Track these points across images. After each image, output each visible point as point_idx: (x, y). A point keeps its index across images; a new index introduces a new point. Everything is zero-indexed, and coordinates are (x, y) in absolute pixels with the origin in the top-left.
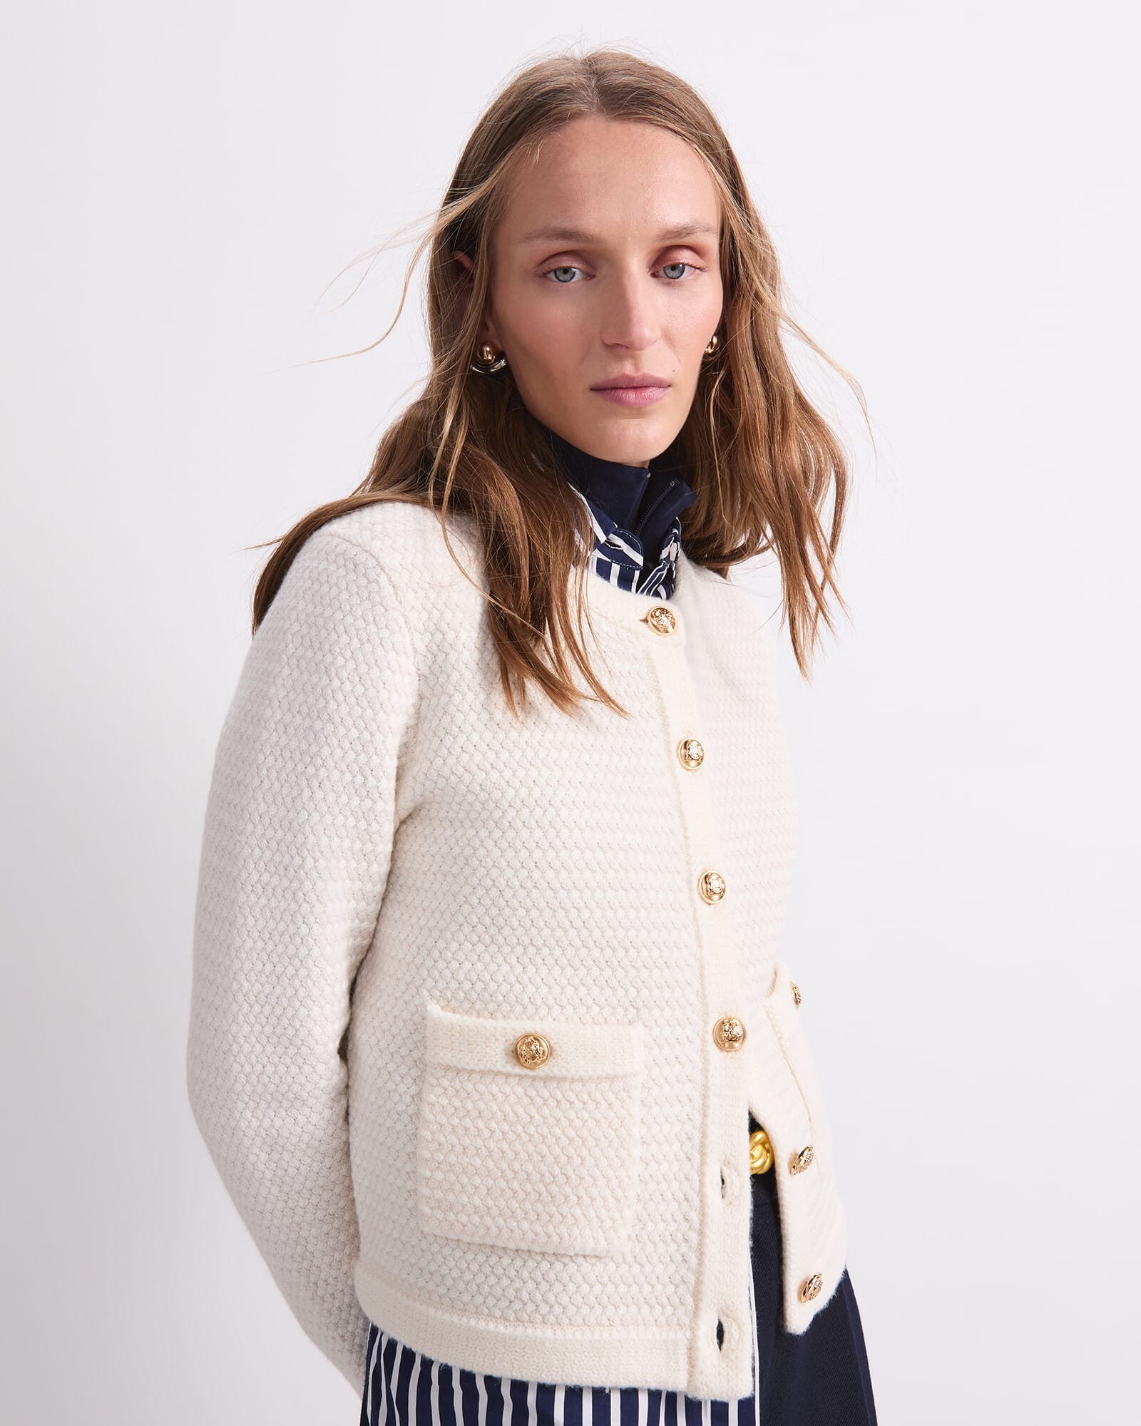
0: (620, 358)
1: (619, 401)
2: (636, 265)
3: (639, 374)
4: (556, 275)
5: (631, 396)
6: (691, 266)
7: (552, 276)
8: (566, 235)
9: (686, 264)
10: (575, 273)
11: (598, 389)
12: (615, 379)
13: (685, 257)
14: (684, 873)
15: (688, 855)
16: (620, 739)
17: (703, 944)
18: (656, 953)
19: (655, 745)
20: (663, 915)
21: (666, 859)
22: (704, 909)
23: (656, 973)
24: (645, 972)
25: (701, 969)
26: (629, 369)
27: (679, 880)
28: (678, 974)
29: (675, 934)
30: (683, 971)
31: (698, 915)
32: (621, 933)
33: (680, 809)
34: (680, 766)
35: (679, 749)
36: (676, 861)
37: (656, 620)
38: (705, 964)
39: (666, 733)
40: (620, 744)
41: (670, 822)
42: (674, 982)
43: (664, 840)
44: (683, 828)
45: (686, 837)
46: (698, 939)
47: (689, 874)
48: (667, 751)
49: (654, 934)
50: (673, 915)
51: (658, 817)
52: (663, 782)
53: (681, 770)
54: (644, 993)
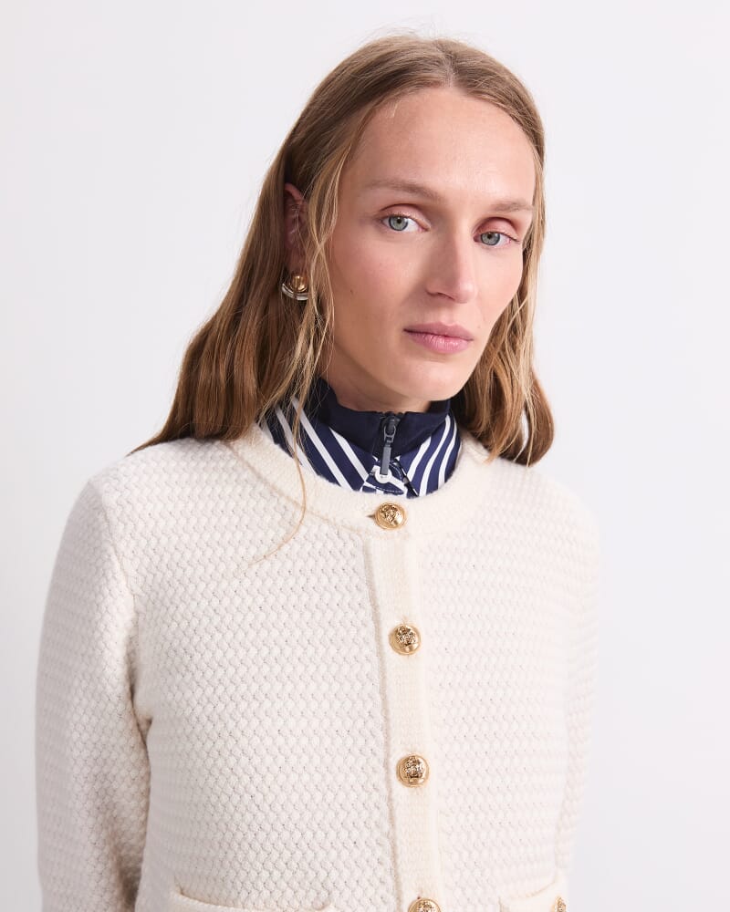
0: (438, 307)
1: (428, 345)
2: (465, 228)
3: (453, 324)
4: (390, 221)
5: (441, 342)
6: (506, 235)
7: (386, 222)
8: (413, 189)
9: (502, 234)
10: (407, 223)
11: (410, 331)
12: (430, 325)
13: (503, 227)
14: (381, 754)
15: (387, 736)
16: (320, 632)
17: (397, 823)
18: (344, 834)
19: (363, 633)
20: (353, 796)
21: (361, 742)
22: (400, 790)
23: (345, 854)
24: (334, 853)
25: (394, 847)
26: (444, 318)
27: (374, 762)
28: (368, 854)
29: (365, 814)
30: (373, 850)
31: (393, 796)
32: (307, 816)
33: (383, 692)
34: (392, 650)
35: (391, 635)
36: (372, 743)
37: (385, 515)
38: (398, 843)
39: (377, 621)
40: (319, 636)
41: (370, 706)
42: (364, 862)
43: (360, 723)
44: (385, 710)
45: (387, 719)
46: (392, 819)
47: (388, 755)
48: (378, 638)
49: (342, 815)
50: (364, 796)
51: (354, 703)
52: (368, 668)
53: (391, 655)
54: (334, 874)
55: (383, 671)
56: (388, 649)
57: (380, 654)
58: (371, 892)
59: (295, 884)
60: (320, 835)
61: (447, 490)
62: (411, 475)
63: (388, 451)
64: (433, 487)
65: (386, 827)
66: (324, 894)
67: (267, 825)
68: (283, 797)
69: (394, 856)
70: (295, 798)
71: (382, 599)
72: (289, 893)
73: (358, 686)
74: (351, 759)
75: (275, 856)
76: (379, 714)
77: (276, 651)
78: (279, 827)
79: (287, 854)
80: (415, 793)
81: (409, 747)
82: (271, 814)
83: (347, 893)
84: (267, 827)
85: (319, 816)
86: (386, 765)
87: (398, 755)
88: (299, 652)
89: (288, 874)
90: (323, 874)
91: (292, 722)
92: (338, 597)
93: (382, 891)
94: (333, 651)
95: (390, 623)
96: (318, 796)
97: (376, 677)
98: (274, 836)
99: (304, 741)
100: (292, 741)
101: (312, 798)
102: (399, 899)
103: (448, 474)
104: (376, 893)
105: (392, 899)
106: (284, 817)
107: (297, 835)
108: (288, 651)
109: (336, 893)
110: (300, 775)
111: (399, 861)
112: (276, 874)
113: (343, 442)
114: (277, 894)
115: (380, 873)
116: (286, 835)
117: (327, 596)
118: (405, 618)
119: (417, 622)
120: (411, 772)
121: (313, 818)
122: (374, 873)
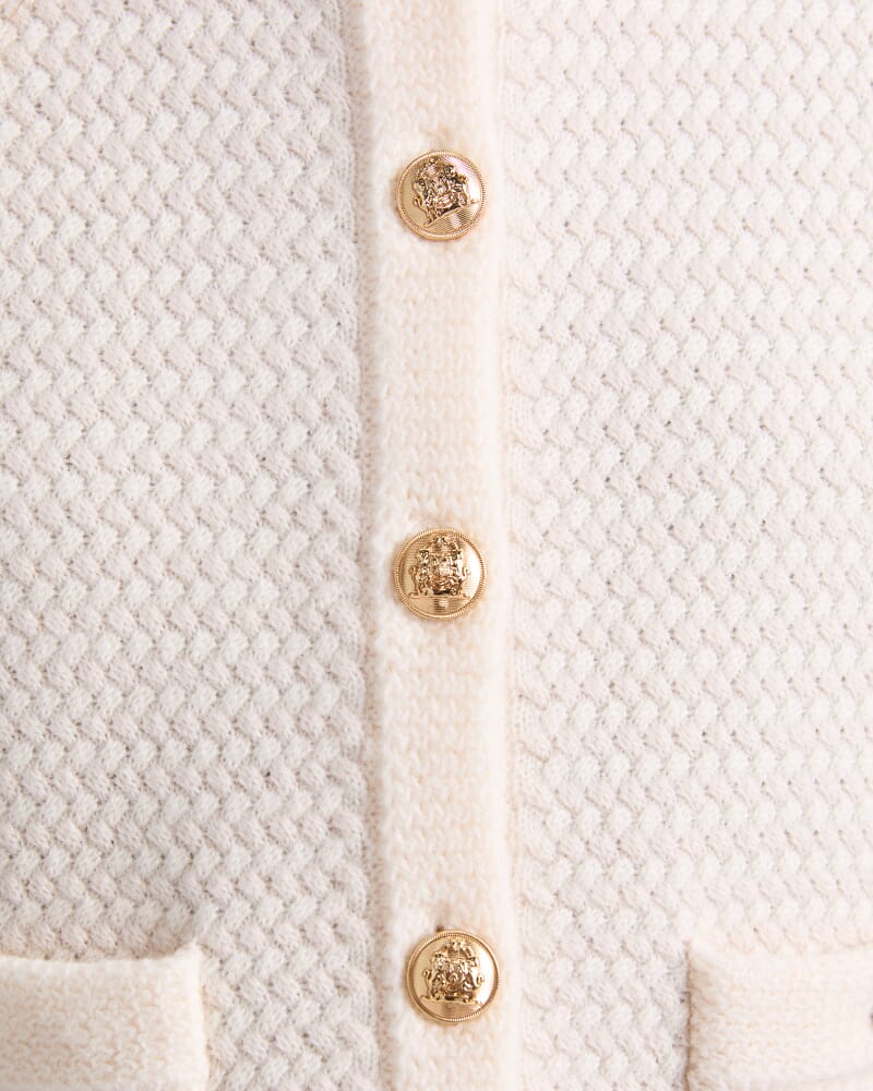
14: (349, 523)
15: (370, 475)
16: (200, 172)
17: (387, 720)
18: (238, 749)
19: (321, 173)
20: (267, 643)
21: (294, 489)
22: (400, 631)
23: (238, 804)
24: (207, 802)
25: (373, 787)
27: (329, 546)
28: (302, 802)
29: (299, 696)
30: (316, 797)
31: (379, 644)
32: (143, 696)
34: (396, 226)
35: (398, 185)
36: (326, 494)
38: (386, 775)
40: (196, 186)
41: (325, 384)
42: (289, 828)
43: (295, 435)
44: (368, 403)
45: (370, 425)
46: (371, 710)
47: (368, 528)
48: (360, 189)
49: (236, 698)
50: (299, 643)
51: (281, 376)
52: (327, 274)
53: (397, 244)
54: (207, 859)
55: (366, 284)
56: (386, 224)
57: (362, 237)
58: (304, 908)
59: (106, 883)
60: (176, 751)
65: (355, 729)
66: (178, 912)
67: (35, 722)
68: (77, 645)
69: (373, 812)
70: (109, 647)
71: (382, 74)
72: (91, 907)
73: (296, 327)
74: (266, 539)
75: (55, 809)
76: (351, 410)
77: (73, 226)
78: (66, 729)
79: (87, 805)
80: (443, 640)
81: (431, 506)
82: (46, 693)
83: (239, 910)
84: (35, 729)
85: (173, 699)
86: (362, 556)
87: (397, 528)
88: (137, 226)
89: (89, 859)
90: (177, 858)
91: (104, 432)
92: (257, 69)
93: (336, 907)
94: (231, 226)
95: (397, 149)
96: (172, 643)
97: (349, 302)
98: (53, 754)
99: (137, 487)
100: (104, 484)
101: (155, 650)
102: (380, 931)
104: (318, 912)
105: (360, 928)
106: (80, 701)
107: (115, 751)
108: (105, 225)
109: (209, 911)
110: (123, 585)
111: (386, 828)
112: (58, 859)
114: (60, 911)
115: (334, 855)
116: (83, 752)
117: (226, 68)
118: (447, 133)
121: (155, 705)
122: (317, 860)
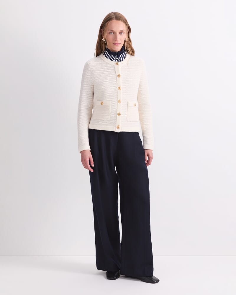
5: (117, 44)
7: (110, 33)
22: (118, 90)
26: (116, 42)
27: (116, 87)
33: (117, 81)
37: (117, 64)
39: (116, 74)
41: (115, 82)
45: (117, 84)
48: (116, 76)
52: (115, 79)
61: (124, 60)
62: (120, 58)
63: (117, 56)
64: (122, 60)
71: (116, 72)
80: (120, 90)
81: (119, 86)
103: (124, 58)
113: (112, 55)
119: (120, 74)
120: (119, 88)
